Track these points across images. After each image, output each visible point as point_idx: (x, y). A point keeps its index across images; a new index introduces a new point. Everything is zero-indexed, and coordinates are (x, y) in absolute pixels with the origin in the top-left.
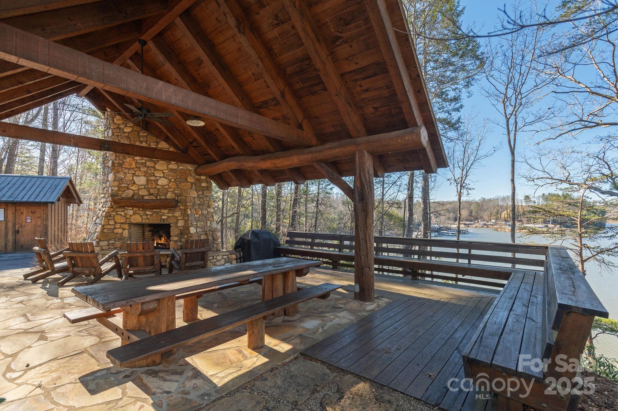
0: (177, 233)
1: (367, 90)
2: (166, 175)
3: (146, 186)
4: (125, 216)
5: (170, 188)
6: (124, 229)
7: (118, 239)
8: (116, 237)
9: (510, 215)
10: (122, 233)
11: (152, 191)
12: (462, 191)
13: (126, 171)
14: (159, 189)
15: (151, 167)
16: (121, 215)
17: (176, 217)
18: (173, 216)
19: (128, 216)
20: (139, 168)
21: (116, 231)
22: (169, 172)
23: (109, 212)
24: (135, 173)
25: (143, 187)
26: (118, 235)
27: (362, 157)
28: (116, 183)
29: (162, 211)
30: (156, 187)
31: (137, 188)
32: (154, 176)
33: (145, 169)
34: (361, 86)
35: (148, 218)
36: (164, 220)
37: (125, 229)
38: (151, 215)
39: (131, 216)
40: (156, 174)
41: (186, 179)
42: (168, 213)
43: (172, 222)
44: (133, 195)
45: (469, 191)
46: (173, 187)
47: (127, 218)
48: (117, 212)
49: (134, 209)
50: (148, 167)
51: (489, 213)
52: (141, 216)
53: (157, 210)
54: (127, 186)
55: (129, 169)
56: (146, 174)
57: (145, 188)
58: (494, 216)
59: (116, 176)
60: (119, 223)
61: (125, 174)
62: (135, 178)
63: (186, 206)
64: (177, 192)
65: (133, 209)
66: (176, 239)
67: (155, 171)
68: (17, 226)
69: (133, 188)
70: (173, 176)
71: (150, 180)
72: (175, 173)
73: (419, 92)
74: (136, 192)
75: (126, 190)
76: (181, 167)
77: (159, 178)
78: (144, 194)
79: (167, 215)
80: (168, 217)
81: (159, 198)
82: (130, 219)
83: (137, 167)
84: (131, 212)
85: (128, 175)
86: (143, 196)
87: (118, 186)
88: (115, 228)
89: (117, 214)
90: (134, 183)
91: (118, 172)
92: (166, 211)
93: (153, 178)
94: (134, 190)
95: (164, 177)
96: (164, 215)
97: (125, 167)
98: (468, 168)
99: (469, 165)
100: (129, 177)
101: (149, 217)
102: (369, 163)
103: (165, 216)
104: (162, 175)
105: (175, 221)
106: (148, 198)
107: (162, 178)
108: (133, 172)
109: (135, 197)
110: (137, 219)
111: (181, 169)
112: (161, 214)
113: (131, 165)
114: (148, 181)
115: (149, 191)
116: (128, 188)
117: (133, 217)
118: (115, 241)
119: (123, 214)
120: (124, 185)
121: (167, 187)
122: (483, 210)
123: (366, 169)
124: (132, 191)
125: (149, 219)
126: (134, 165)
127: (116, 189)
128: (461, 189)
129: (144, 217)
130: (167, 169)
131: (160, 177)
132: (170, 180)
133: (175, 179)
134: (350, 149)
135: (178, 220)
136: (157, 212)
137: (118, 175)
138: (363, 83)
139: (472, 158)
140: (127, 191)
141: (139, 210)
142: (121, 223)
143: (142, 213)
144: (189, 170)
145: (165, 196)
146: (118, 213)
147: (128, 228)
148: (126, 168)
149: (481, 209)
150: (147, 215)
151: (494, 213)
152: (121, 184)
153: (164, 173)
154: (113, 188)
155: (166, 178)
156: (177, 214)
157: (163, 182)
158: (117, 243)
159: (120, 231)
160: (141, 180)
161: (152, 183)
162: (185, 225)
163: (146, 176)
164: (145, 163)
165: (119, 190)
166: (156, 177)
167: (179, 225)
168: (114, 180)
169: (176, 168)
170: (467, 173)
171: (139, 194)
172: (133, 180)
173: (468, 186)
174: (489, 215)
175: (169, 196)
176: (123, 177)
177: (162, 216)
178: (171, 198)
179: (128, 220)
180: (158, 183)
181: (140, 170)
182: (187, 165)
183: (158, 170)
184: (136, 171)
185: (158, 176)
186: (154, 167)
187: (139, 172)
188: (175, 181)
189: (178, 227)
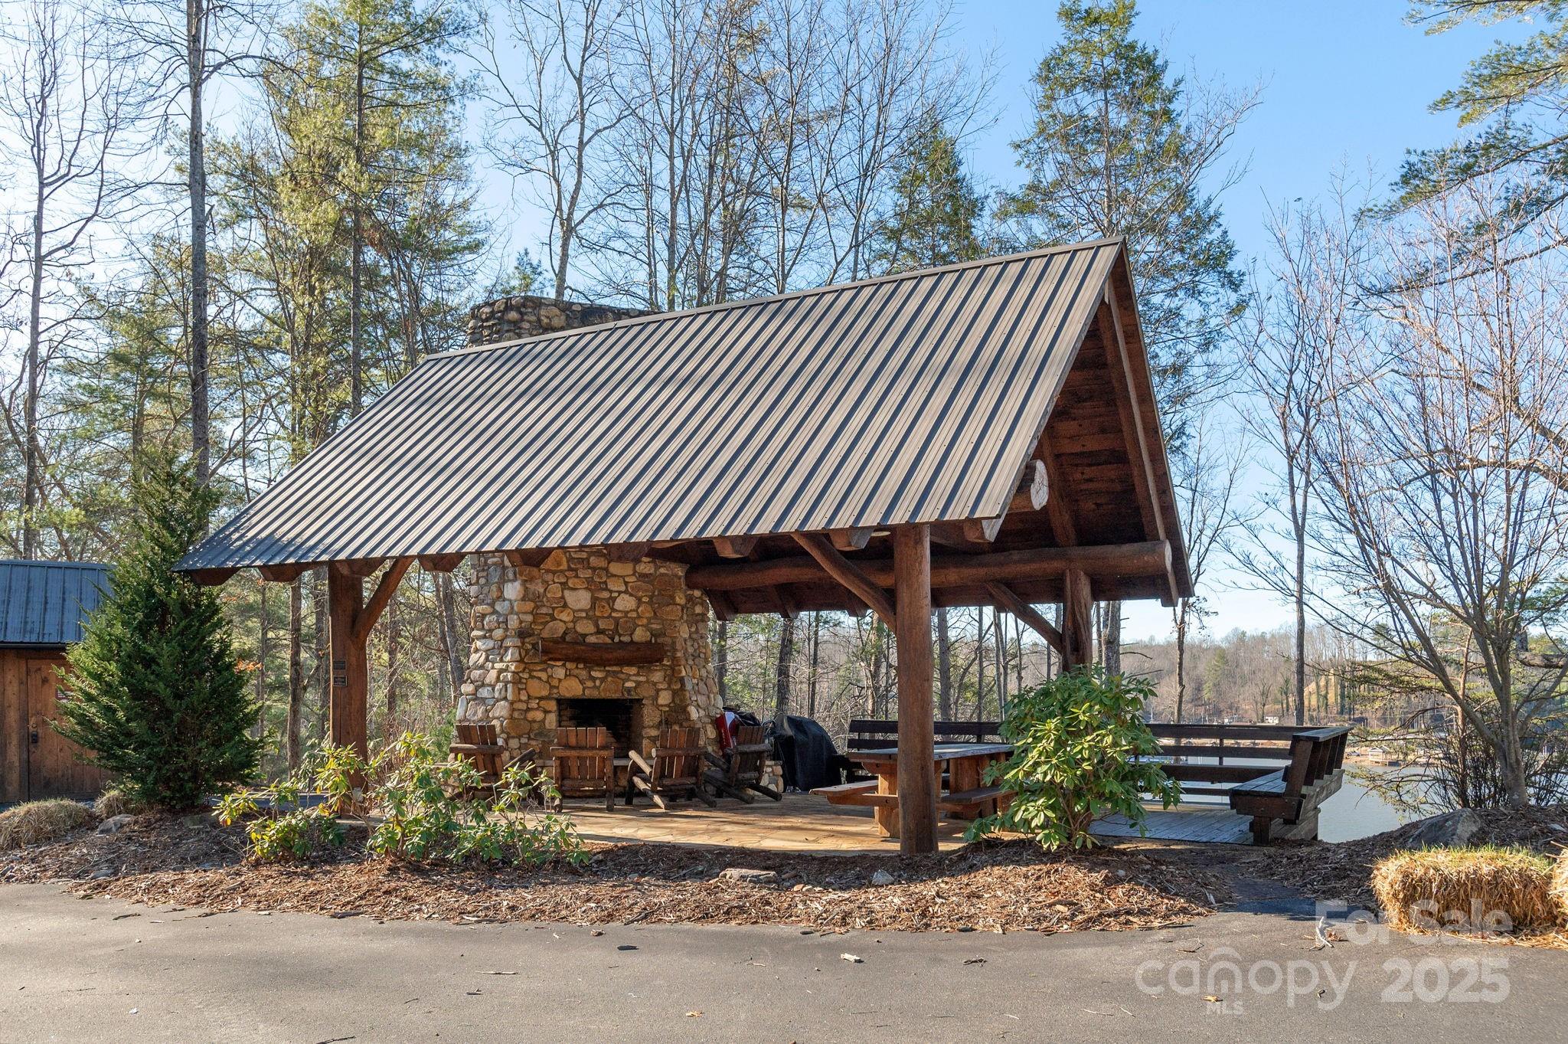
0: (657, 720)
1: (1090, 480)
2: (632, 588)
3: (591, 613)
4: (547, 682)
5: (639, 617)
6: (546, 712)
7: (536, 735)
8: (531, 730)
9: (1326, 697)
10: (543, 721)
11: (602, 625)
12: (1186, 619)
13: (549, 577)
14: (617, 620)
15: (601, 568)
16: (540, 678)
17: (655, 684)
18: (647, 681)
19: (555, 683)
20: (576, 570)
21: (531, 715)
22: (638, 580)
23: (517, 673)
24: (566, 583)
25: (584, 615)
26: (536, 726)
27: (1075, 582)
28: (530, 606)
29: (626, 670)
30: (610, 616)
31: (571, 618)
32: (606, 589)
33: (588, 573)
34: (1083, 473)
35: (595, 687)
36: (629, 690)
37: (550, 712)
38: (603, 680)
39: (560, 680)
40: (611, 586)
41: (673, 597)
42: (638, 674)
43: (646, 695)
44: (565, 633)
45: (1205, 619)
46: (647, 615)
47: (552, 687)
48: (531, 671)
49: (568, 665)
50: (594, 569)
51: (1257, 691)
52: (582, 682)
53: (615, 668)
54: (551, 612)
55: (554, 573)
56: (591, 586)
57: (587, 617)
58: (1276, 701)
59: (526, 589)
60: (536, 698)
61: (546, 583)
62: (567, 593)
63: (674, 659)
64: (654, 626)
65: (564, 665)
66: (654, 733)
67: (608, 577)
68: (32, 721)
69: (565, 617)
70: (646, 591)
71: (597, 599)
72: (651, 583)
73: (1164, 492)
74: (571, 625)
75: (548, 622)
76: (662, 570)
77: (616, 594)
78: (587, 631)
79: (634, 678)
80: (638, 683)
81: (617, 639)
82: (558, 688)
83: (570, 569)
84: (560, 673)
85: (552, 587)
86: (585, 635)
87: (532, 613)
88: (528, 710)
89: (532, 677)
90: (565, 606)
91: (531, 579)
92: (633, 670)
93: (605, 595)
94: (565, 622)
95: (626, 592)
96: (628, 680)
97: (546, 567)
98: (1203, 550)
99: (1205, 540)
100: (555, 591)
101: (598, 683)
102: (1085, 590)
103: (631, 679)
104: (623, 588)
105: (653, 693)
106: (596, 641)
107: (622, 595)
108: (563, 580)
109: (568, 638)
110: (573, 689)
111: (662, 575)
112: (623, 676)
113: (559, 564)
114: (594, 600)
115: (597, 626)
116: (554, 619)
117: (565, 684)
118: (529, 738)
119: (544, 676)
120: (544, 610)
121: (634, 615)
122: (1239, 681)
123: (1083, 601)
124: (561, 624)
125: (598, 688)
126: (564, 566)
127: (529, 618)
128: (1184, 612)
129: (589, 684)
130: (634, 574)
131: (620, 593)
132: (639, 600)
133: (651, 598)
134: (1057, 565)
135: (658, 691)
136: (614, 672)
137: (531, 587)
138: (1087, 470)
139: (1212, 521)
140: (551, 624)
141: (577, 667)
142: (541, 698)
143: (584, 674)
144: (676, 575)
145: (631, 635)
146: (535, 674)
147: (555, 708)
148: (548, 571)
149: (1230, 675)
150: (594, 679)
151: (1275, 690)
152: (537, 607)
153: (626, 583)
154: (523, 617)
155: (631, 595)
156: (657, 676)
157: (624, 603)
158: (533, 743)
159: (539, 715)
160: (580, 599)
161: (603, 607)
162: (673, 701)
163: (590, 590)
164: (588, 559)
165: (534, 622)
166: (611, 592)
167: (661, 701)
168: (523, 599)
169: (652, 571)
170: (1199, 564)
171: (576, 632)
172: (563, 597)
173: (1203, 605)
174: (1259, 699)
175: (640, 635)
176: (542, 590)
177: (624, 681)
178: (644, 640)
179: (555, 691)
180: (616, 607)
181: (577, 576)
182: (673, 565)
183: (615, 576)
184: (568, 578)
185: (616, 589)
186: (606, 570)
187: (576, 580)
188: (651, 603)
189: (658, 706)
